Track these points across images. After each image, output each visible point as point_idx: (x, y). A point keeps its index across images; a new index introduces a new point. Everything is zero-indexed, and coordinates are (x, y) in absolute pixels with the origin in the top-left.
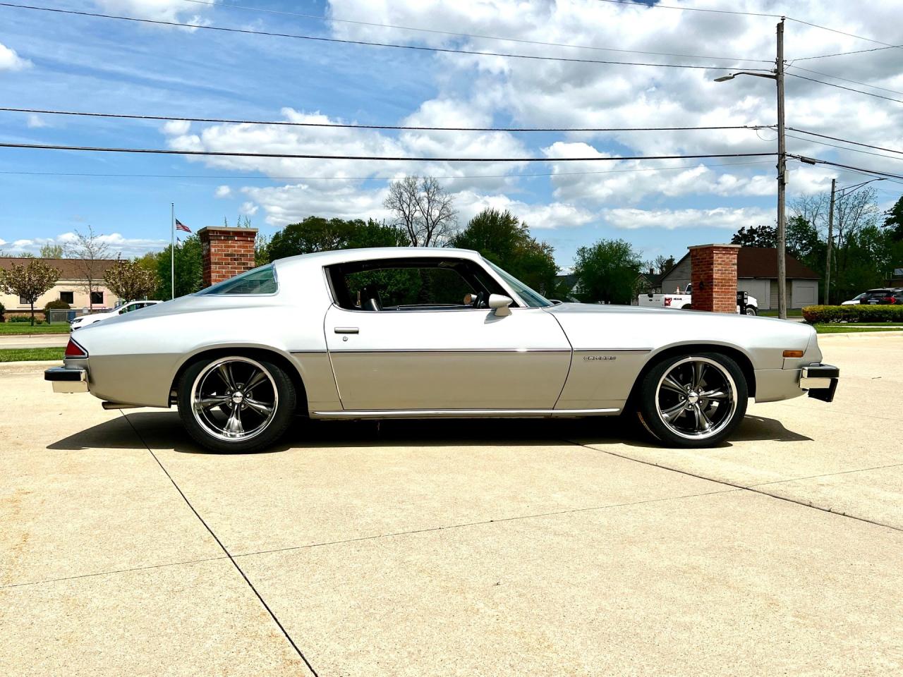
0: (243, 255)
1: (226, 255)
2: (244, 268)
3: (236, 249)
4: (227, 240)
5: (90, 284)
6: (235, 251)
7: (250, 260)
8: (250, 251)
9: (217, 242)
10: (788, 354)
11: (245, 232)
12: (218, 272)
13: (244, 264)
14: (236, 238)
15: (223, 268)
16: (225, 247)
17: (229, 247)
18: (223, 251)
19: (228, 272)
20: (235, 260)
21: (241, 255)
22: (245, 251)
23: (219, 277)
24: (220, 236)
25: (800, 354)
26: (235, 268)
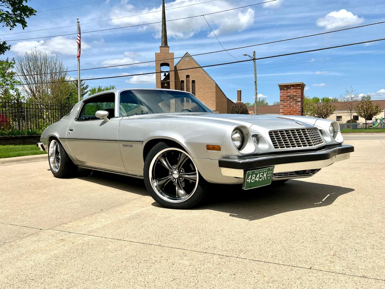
0: (295, 96)
1: (287, 96)
2: (295, 102)
3: (292, 93)
4: (287, 89)
5: (351, 113)
6: (291, 94)
7: (298, 98)
8: (298, 94)
9: (283, 91)
10: (210, 147)
11: (296, 84)
12: (283, 105)
13: (295, 100)
14: (292, 88)
15: (286, 102)
16: (287, 92)
17: (288, 92)
18: (285, 94)
19: (288, 104)
20: (291, 98)
21: (294, 96)
22: (296, 94)
23: (283, 107)
24: (285, 88)
25: (216, 148)
26: (291, 102)
